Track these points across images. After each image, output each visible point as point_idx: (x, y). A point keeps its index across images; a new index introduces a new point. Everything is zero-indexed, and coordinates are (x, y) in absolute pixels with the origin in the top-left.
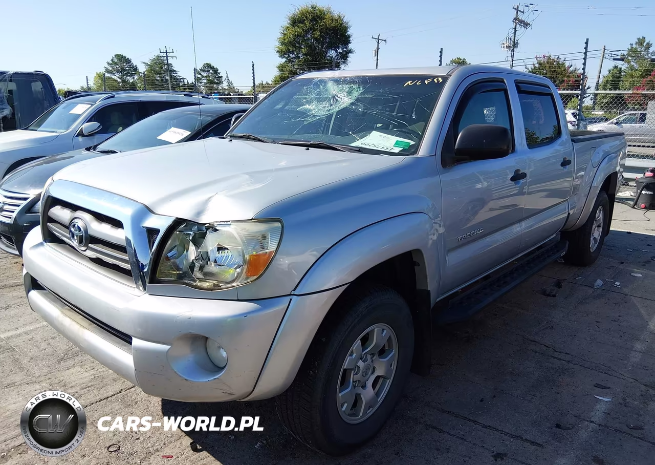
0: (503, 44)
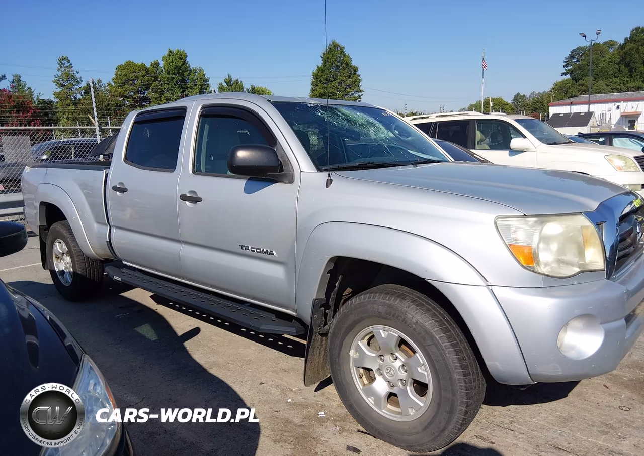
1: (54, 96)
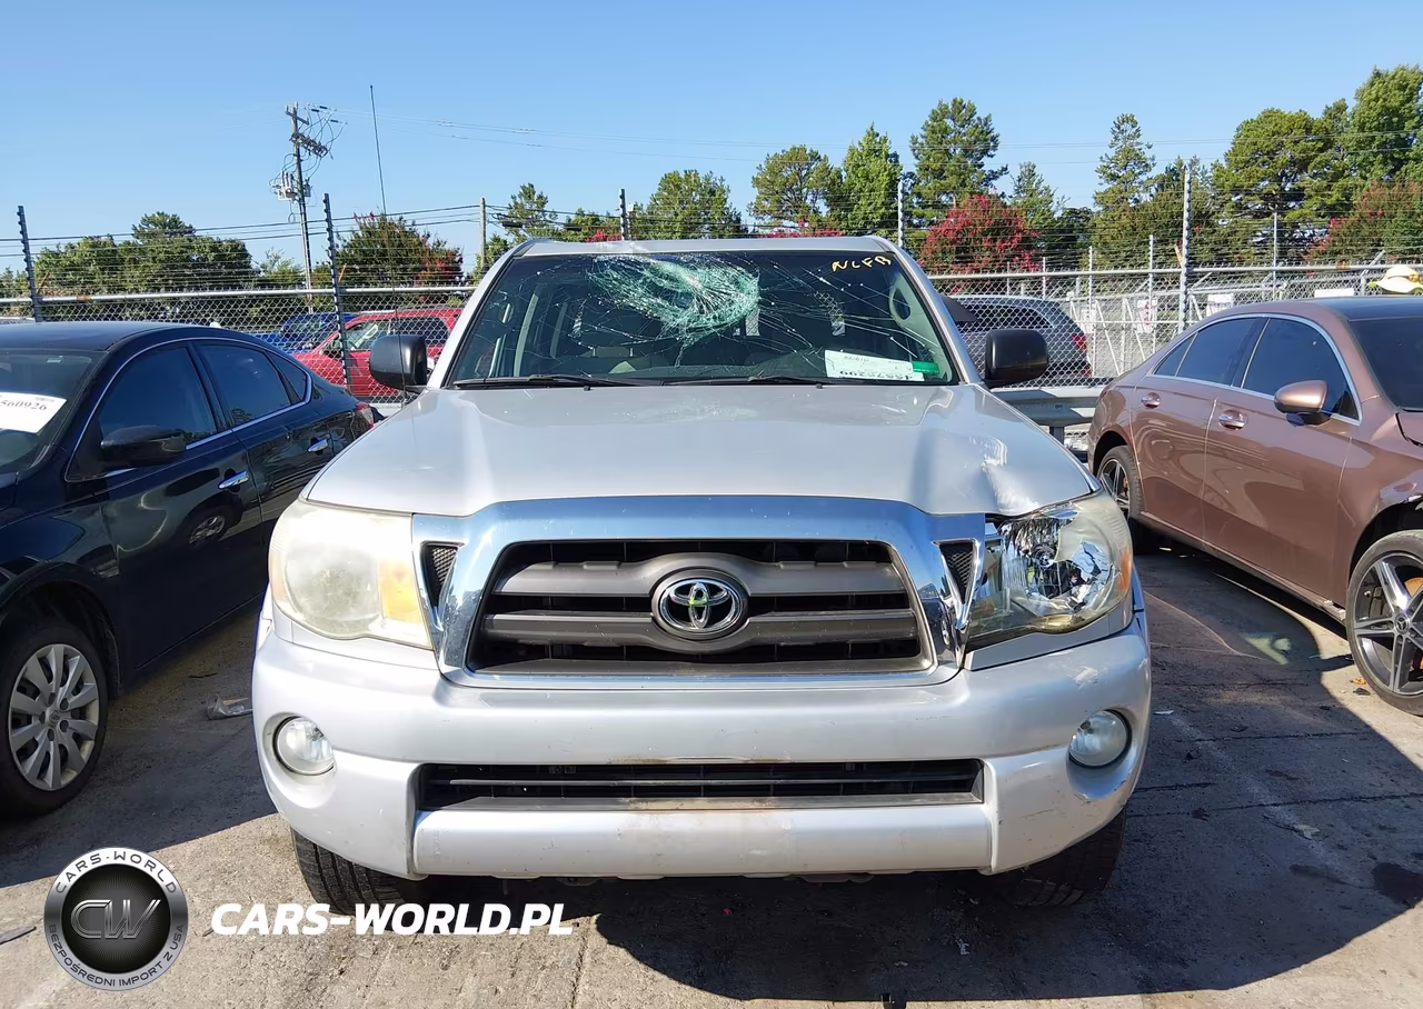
0: (278, 186)
1: (1094, 201)
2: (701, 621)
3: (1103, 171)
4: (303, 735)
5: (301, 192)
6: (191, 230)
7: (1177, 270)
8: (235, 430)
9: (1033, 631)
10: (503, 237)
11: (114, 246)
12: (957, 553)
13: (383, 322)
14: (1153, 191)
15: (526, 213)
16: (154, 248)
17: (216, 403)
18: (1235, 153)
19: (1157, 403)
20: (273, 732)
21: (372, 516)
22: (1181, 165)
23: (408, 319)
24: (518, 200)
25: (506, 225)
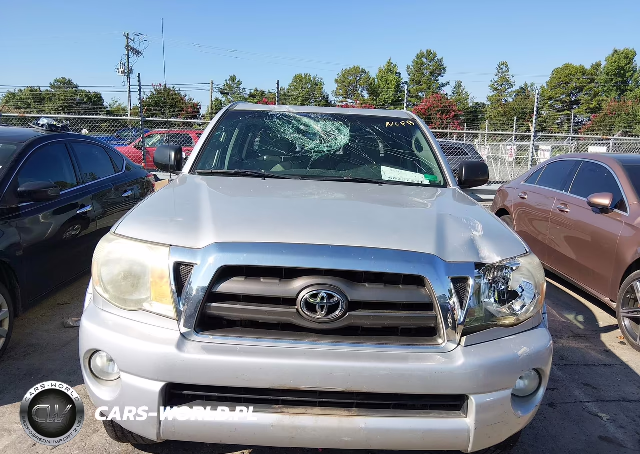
0: (118, 69)
1: (487, 100)
2: (323, 313)
3: (492, 86)
4: (105, 359)
5: (129, 72)
6: (77, 87)
7: (530, 134)
8: (86, 185)
9: (496, 325)
10: (220, 99)
11: (41, 92)
12: (459, 283)
13: (163, 135)
14: (514, 97)
15: (232, 88)
16: (59, 93)
17: (78, 171)
18: (551, 82)
19: (526, 197)
20: (89, 357)
21: (149, 245)
22: (527, 86)
23: (174, 134)
24: (228, 82)
25: (222, 93)
